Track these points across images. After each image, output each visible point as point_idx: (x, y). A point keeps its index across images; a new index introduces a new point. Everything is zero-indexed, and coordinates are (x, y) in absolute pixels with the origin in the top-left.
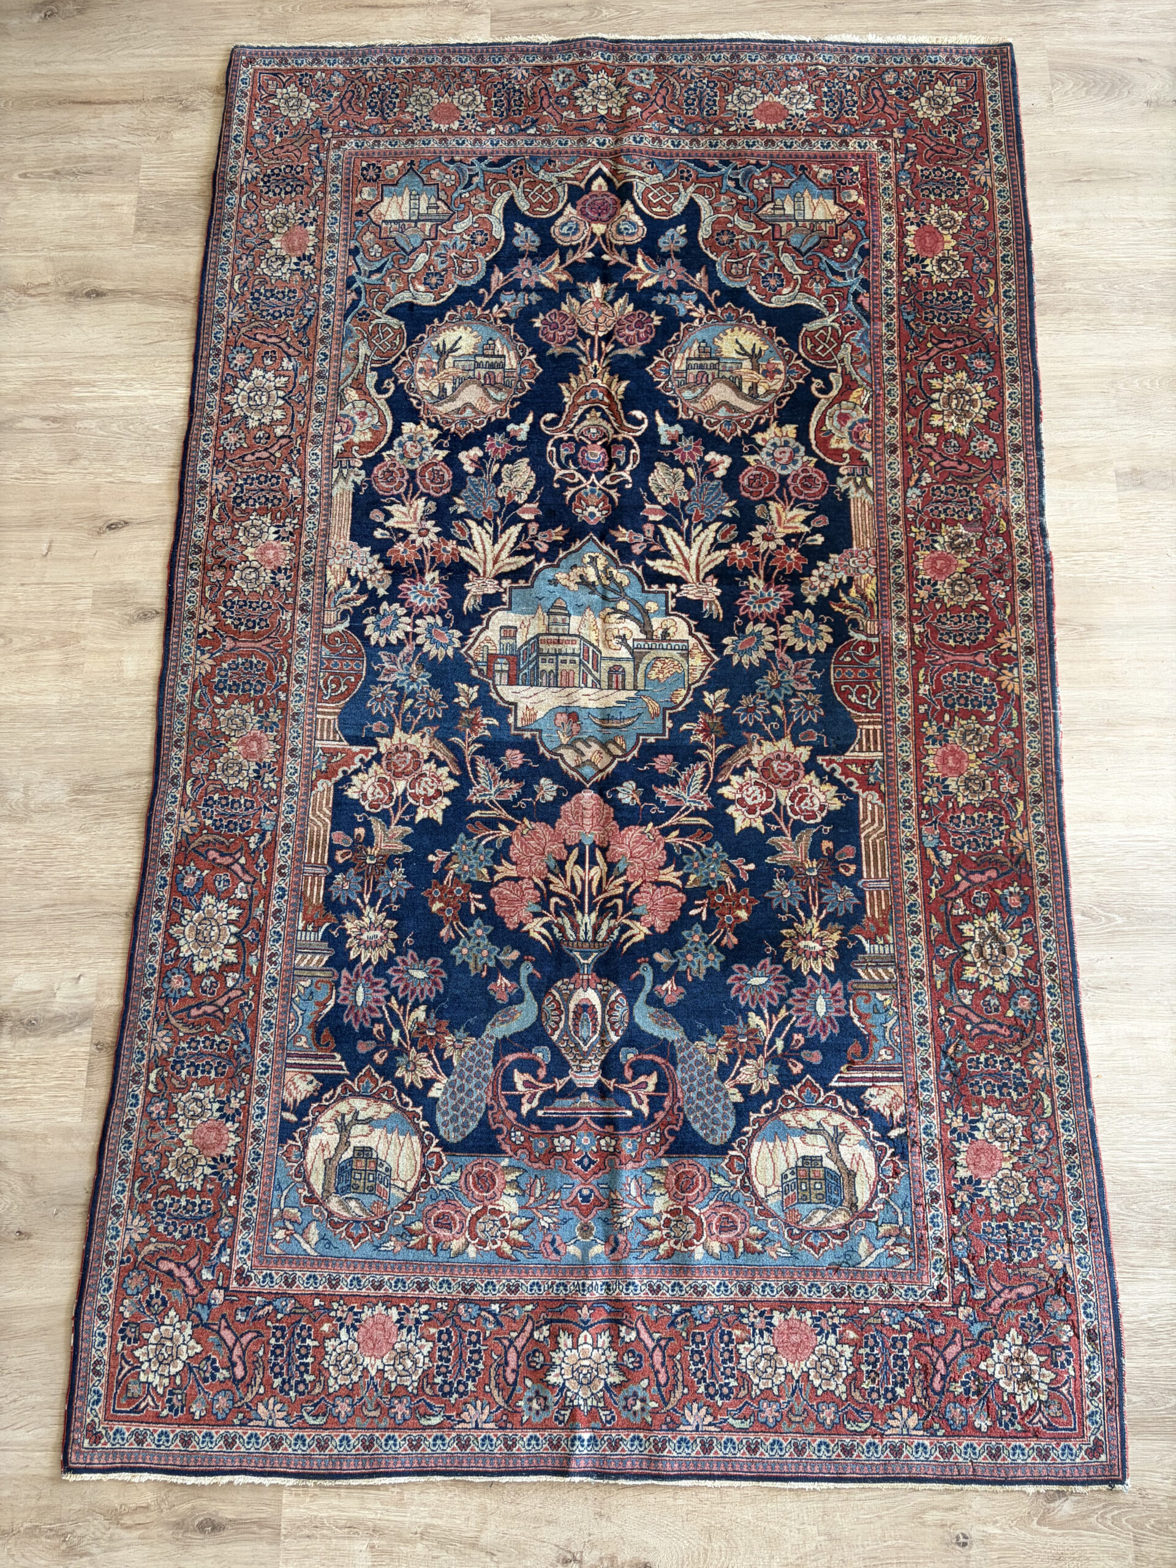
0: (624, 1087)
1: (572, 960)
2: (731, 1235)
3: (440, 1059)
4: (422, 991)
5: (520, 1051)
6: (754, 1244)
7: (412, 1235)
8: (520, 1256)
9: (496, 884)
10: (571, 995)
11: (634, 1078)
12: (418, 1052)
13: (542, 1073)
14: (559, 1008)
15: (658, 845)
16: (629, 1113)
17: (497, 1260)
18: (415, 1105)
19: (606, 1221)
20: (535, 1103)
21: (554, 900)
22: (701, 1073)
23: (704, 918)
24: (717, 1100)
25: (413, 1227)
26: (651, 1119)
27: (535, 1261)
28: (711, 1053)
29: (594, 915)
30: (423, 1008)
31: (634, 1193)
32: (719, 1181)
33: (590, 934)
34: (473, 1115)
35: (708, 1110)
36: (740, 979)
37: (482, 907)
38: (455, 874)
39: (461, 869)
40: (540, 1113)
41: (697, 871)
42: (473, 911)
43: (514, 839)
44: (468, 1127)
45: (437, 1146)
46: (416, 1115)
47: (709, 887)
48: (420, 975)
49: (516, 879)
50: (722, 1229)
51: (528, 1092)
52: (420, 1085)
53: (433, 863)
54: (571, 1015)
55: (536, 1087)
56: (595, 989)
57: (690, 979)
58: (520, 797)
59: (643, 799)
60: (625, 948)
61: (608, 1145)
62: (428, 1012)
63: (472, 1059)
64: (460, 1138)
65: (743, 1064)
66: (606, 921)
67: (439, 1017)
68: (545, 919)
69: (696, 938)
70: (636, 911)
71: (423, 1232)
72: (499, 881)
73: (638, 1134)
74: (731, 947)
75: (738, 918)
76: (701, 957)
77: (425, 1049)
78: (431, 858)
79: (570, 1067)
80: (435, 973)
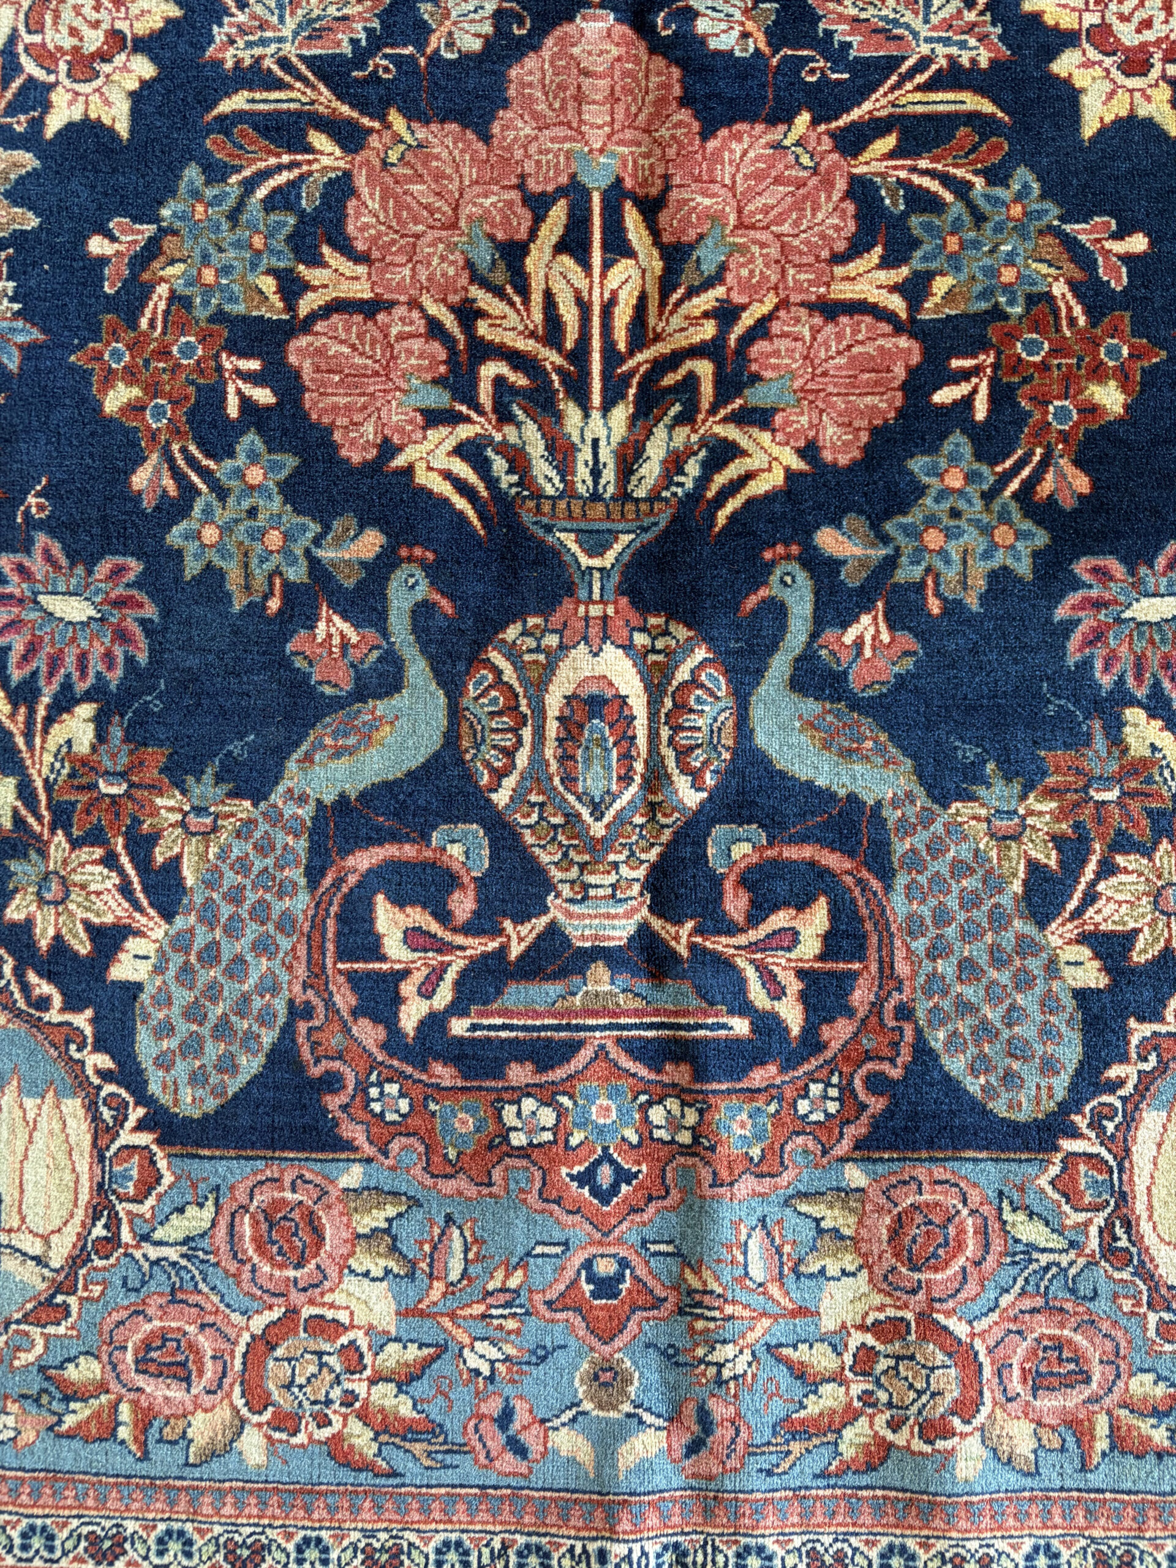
0: (720, 944)
1: (553, 557)
2: (1072, 1399)
3: (143, 864)
4: (82, 660)
5: (395, 838)
6: (1145, 1426)
7: (67, 1399)
8: (400, 1462)
9: (306, 325)
10: (550, 669)
11: (755, 918)
12: (75, 844)
13: (463, 905)
14: (512, 709)
15: (828, 184)
16: (741, 1026)
17: (329, 1473)
18: (72, 1005)
19: (671, 1356)
20: (444, 996)
21: (490, 370)
22: (970, 901)
23: (981, 411)
24: (1023, 981)
25: (72, 1372)
26: (811, 1043)
27: (449, 1476)
28: (1004, 839)
29: (621, 414)
30: (86, 710)
31: (758, 1271)
32: (1030, 1231)
33: (609, 475)
34: (250, 1037)
35: (993, 1014)
36: (1098, 604)
37: (263, 396)
38: (173, 297)
39: (195, 280)
40: (459, 1027)
41: (955, 263)
42: (233, 409)
43: (361, 181)
44: (235, 1069)
45: (140, 1127)
46: (73, 1035)
47: (997, 314)
48: (75, 610)
49: (370, 308)
50: (1038, 1383)
51: (421, 964)
52: (83, 947)
53: (103, 261)
54: (552, 728)
55: (444, 947)
56: (627, 647)
57: (934, 606)
58: (376, 42)
59: (777, 36)
60: (722, 516)
61: (674, 1124)
62: (101, 722)
63: (242, 866)
64: (211, 1104)
65: (1107, 869)
66: (660, 433)
67: (137, 737)
68: (465, 432)
69: (954, 480)
70: (757, 396)
71: (103, 1388)
72: (313, 317)
73: (770, 1091)
74: (1068, 503)
75: (1091, 410)
76: (971, 537)
77: (95, 837)
78: (97, 245)
79: (549, 886)
80: (120, 603)
